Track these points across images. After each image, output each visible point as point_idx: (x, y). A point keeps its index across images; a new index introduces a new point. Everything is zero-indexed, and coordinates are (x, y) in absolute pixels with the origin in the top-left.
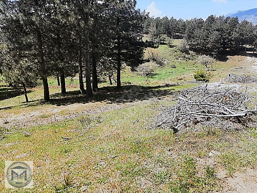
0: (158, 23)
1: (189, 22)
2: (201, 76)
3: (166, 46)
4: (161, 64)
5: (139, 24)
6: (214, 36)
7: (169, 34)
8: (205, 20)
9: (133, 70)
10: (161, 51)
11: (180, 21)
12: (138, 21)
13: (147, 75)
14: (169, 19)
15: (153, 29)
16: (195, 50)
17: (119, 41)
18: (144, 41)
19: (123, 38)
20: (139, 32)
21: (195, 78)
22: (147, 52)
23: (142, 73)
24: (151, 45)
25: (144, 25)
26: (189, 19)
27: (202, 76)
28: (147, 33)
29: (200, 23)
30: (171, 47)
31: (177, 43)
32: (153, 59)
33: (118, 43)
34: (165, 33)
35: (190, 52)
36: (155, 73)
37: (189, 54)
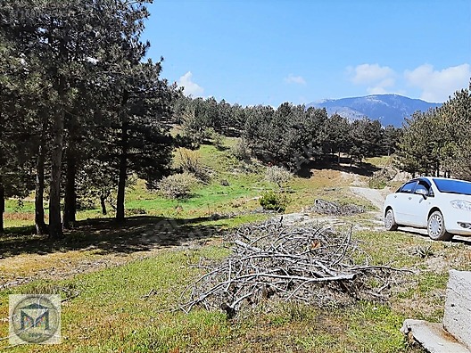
0: (199, 107)
1: (251, 111)
2: (271, 202)
3: (212, 147)
4: (204, 178)
5: (165, 105)
6: (290, 136)
7: (218, 128)
8: (275, 109)
9: (150, 186)
10: (204, 155)
11: (237, 107)
12: (164, 100)
13: (178, 196)
14: (218, 102)
15: (189, 117)
16: (260, 157)
17: (124, 131)
18: (174, 136)
19: (135, 128)
20: (164, 120)
21: (262, 204)
22: (179, 156)
23: (168, 192)
24: (185, 143)
25: (175, 109)
26: (251, 106)
27: (273, 202)
28: (179, 123)
29: (268, 113)
30: (222, 149)
31: (232, 143)
32: (190, 169)
33: (124, 136)
34: (211, 126)
35: (254, 160)
36: (192, 192)
37: (251, 163)
